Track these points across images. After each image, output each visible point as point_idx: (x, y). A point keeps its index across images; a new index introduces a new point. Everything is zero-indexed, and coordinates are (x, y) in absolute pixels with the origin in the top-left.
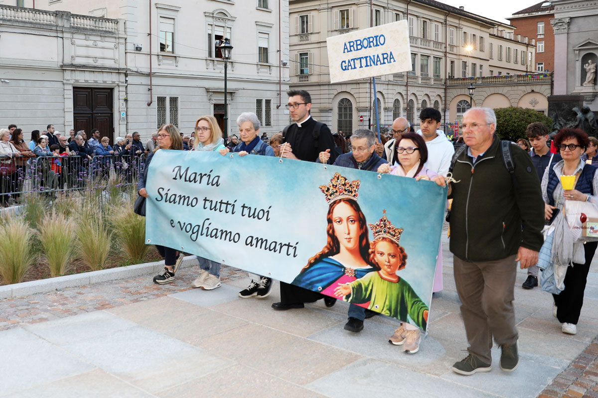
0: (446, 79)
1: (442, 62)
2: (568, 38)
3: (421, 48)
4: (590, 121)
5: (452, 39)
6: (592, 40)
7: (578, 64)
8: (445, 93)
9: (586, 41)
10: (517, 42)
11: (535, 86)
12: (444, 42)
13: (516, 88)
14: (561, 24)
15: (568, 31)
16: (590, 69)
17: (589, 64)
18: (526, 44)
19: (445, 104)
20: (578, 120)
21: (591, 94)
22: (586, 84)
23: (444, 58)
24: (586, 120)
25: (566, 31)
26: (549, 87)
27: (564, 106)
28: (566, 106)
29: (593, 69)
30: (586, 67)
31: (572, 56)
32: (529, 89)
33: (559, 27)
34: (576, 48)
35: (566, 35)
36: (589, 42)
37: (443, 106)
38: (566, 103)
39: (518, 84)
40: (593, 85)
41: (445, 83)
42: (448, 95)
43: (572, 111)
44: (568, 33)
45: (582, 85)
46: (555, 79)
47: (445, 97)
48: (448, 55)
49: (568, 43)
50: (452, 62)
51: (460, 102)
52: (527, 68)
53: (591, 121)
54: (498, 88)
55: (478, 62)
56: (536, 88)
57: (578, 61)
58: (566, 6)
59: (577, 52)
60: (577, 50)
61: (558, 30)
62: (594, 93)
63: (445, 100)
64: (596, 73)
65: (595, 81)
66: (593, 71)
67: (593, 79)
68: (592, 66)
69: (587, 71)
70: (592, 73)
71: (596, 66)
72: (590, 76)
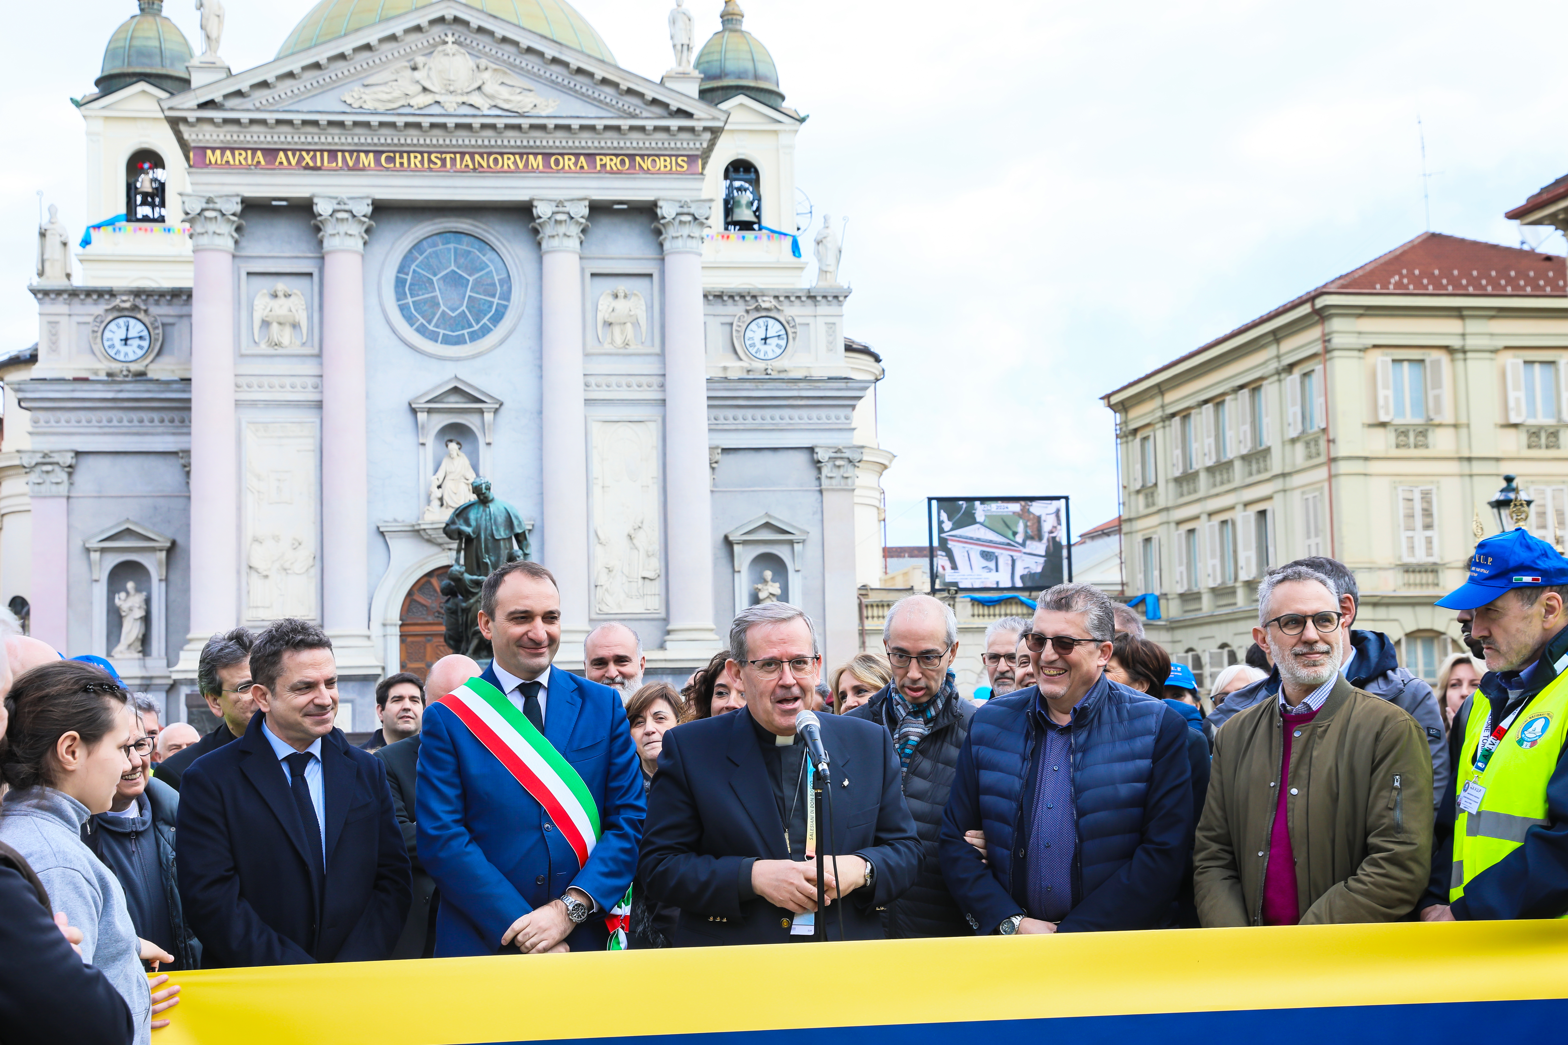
2: (69, 513)
6: (136, 523)
7: (100, 591)
9: (119, 524)
14: (49, 468)
15: (69, 491)
16: (131, 609)
17: (128, 593)
21: (138, 682)
22: (121, 652)
25: (63, 489)
29: (140, 608)
30: (120, 600)
31: (79, 565)
33: (45, 476)
34: (94, 544)
35: (64, 501)
36: (128, 530)
40: (140, 655)
44: (68, 498)
45: (109, 655)
49: (69, 527)
57: (96, 581)
58: (63, 416)
59: (95, 556)
60: (95, 551)
61: (39, 484)
62: (143, 678)
64: (147, 620)
65: (145, 641)
66: (140, 613)
67: (140, 636)
68: (137, 600)
69: (123, 614)
70: (136, 620)
71: (148, 601)
72: (131, 630)
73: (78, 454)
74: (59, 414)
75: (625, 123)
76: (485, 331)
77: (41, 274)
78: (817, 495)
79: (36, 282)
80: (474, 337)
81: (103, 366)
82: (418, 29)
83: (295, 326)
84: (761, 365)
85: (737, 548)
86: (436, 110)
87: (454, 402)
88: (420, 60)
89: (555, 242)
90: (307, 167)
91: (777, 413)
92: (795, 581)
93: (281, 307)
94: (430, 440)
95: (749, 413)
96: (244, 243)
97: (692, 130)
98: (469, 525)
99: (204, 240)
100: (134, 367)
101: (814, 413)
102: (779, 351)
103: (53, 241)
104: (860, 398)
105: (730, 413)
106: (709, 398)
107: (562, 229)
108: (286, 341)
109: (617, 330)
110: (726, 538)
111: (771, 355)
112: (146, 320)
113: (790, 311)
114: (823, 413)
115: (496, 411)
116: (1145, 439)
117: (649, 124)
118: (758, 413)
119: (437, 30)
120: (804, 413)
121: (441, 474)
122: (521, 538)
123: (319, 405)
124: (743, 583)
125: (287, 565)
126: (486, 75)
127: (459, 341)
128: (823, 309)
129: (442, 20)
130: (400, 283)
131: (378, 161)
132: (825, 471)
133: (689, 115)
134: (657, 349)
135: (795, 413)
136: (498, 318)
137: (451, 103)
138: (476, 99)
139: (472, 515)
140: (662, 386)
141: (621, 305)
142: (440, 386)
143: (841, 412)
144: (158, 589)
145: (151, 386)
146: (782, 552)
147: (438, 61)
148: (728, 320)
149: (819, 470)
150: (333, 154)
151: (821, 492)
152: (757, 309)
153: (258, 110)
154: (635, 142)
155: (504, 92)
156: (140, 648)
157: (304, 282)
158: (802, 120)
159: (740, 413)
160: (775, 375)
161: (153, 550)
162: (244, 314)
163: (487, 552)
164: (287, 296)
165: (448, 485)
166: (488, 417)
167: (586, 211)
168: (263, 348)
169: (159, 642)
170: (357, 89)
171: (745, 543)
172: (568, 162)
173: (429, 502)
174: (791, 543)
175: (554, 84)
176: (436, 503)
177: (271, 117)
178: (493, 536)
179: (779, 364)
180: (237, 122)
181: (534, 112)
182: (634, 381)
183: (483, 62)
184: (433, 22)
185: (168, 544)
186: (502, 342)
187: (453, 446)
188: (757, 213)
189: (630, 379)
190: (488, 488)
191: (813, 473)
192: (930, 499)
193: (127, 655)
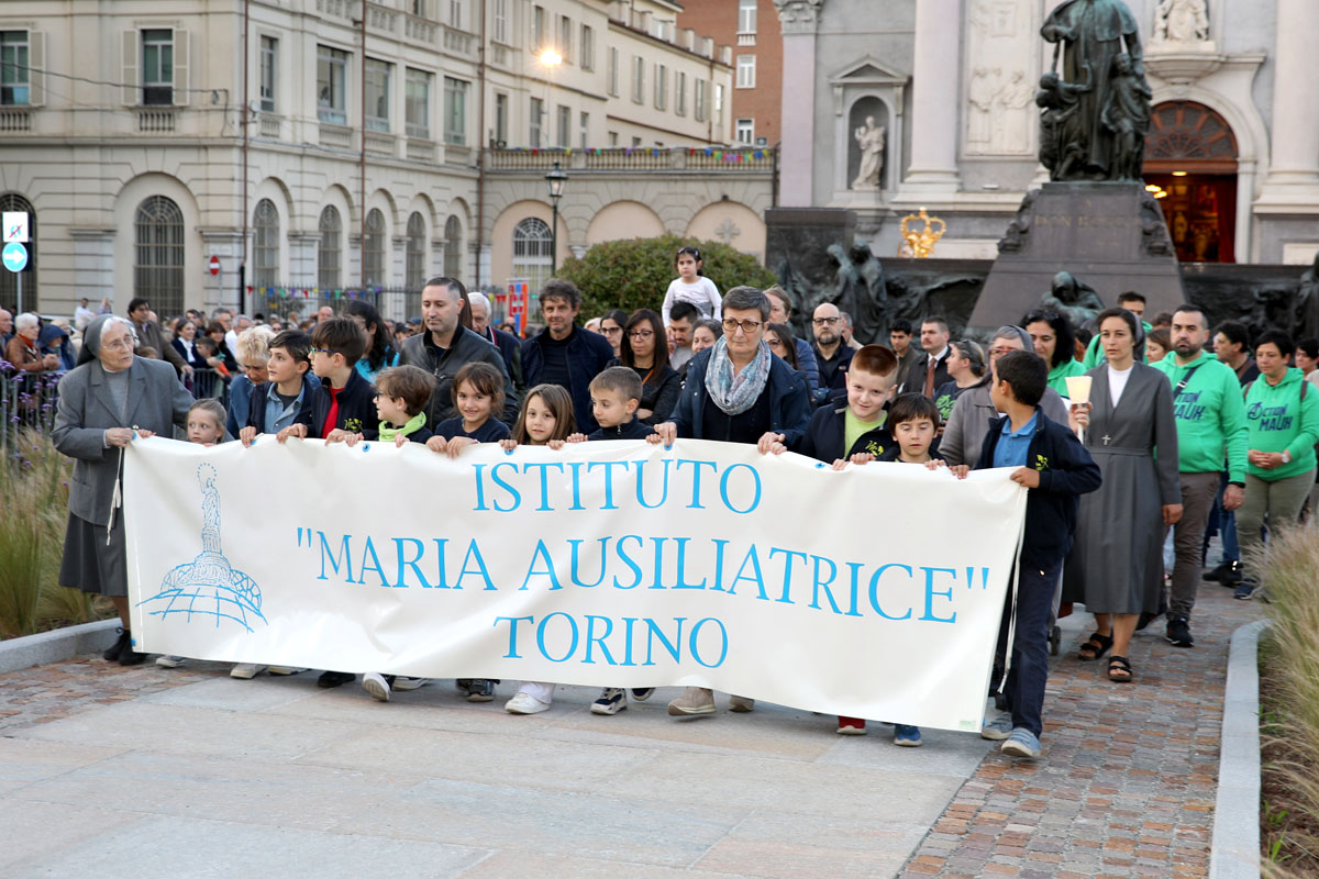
0: (483, 148)
1: (472, 93)
2: (817, 49)
3: (406, 45)
4: (870, 283)
5: (500, 26)
6: (875, 60)
7: (842, 125)
8: (480, 193)
9: (859, 61)
10: (683, 51)
11: (730, 184)
12: (477, 31)
13: (679, 187)
14: (798, 7)
15: (817, 28)
16: (869, 143)
17: (867, 128)
18: (707, 58)
19: (480, 229)
20: (842, 281)
21: (873, 213)
22: (859, 185)
23: (476, 83)
24: (862, 281)
25: (811, 27)
26: (767, 188)
27: (806, 240)
28: (811, 241)
29: (878, 142)
30: (860, 134)
31: (826, 102)
32: (714, 191)
33: (795, 14)
34: (838, 80)
35: (812, 38)
36: (868, 66)
37: (473, 235)
38: (812, 231)
39: (686, 176)
40: (877, 188)
41: (480, 162)
42: (488, 199)
43: (827, 255)
44: (817, 35)
45: (849, 187)
46: (783, 166)
47: (480, 205)
48: (488, 74)
49: (817, 63)
50: (501, 98)
51: (524, 223)
52: (710, 131)
53: (873, 285)
54: (631, 184)
55: (577, 105)
56: (736, 191)
57: (839, 116)
59: (839, 91)
60: (839, 86)
61: (791, 22)
62: (878, 210)
63: (480, 217)
64: (884, 153)
65: (882, 174)
66: (877, 148)
67: (878, 170)
68: (875, 134)
69: (863, 148)
70: (874, 154)
71: (885, 136)
72: (869, 163)
98: (1069, 25)
122: (1131, 40)
125: (1007, 99)
139: (1073, 14)
144: (894, 124)
156: (877, 182)
161: (891, 85)
163: (1087, 55)
165: (1173, 16)
169: (895, 176)
178: (1094, 37)
185: (905, 80)
193: (865, 188)
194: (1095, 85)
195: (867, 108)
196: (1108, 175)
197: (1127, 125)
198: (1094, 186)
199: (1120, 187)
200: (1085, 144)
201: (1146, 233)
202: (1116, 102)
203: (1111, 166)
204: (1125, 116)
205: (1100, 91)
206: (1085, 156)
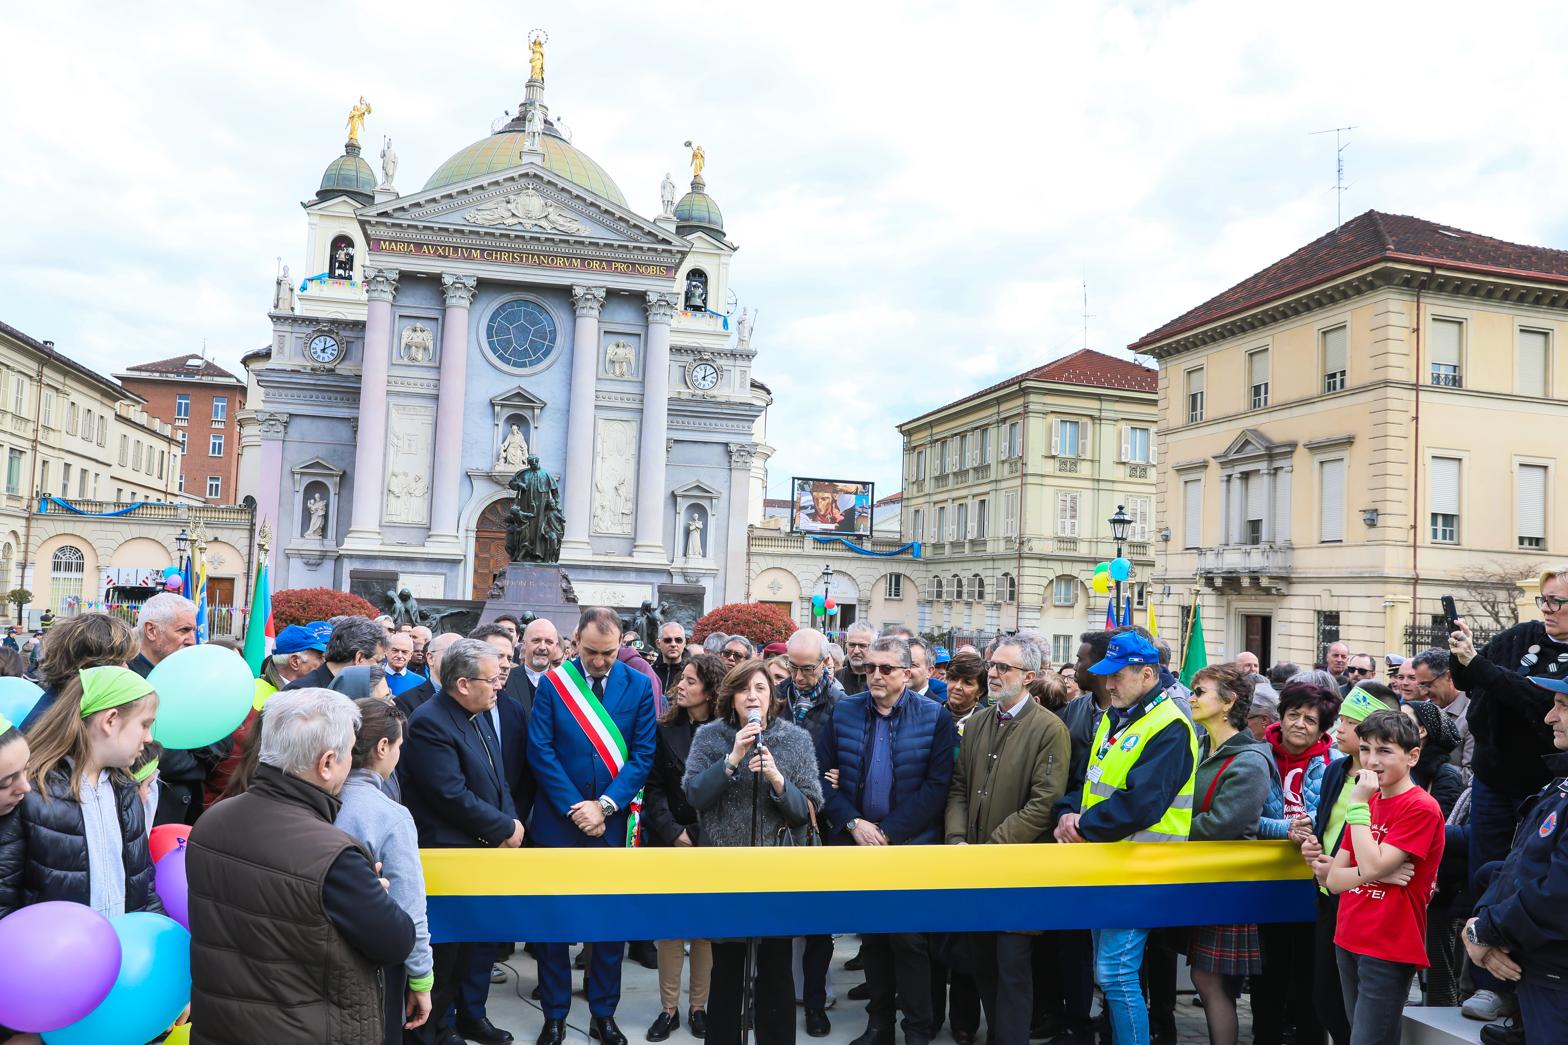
0: (32, 498)
1: (27, 460)
2: (283, 450)
5: (47, 414)
6: (322, 459)
7: (299, 498)
8: (28, 527)
9: (313, 459)
10: (153, 433)
11: (220, 531)
12: (32, 417)
14: (273, 422)
15: (284, 437)
16: (317, 510)
17: (315, 500)
18: (167, 437)
19: (26, 552)
22: (309, 535)
23: (29, 453)
24: (407, 610)
25: (281, 436)
26: (246, 534)
27: (374, 588)
28: (377, 588)
29: (322, 509)
31: (288, 482)
32: (209, 534)
33: (270, 427)
34: (297, 469)
35: (281, 443)
36: (318, 462)
37: (22, 555)
38: (377, 583)
41: (29, 506)
42: (33, 531)
43: (387, 596)
44: (284, 441)
45: (302, 536)
47: (27, 536)
48: (39, 448)
49: (283, 458)
50: (45, 463)
51: (62, 549)
52: (166, 486)
53: (414, 613)
54: (147, 527)
55: (92, 468)
56: (223, 535)
57: (297, 492)
58: (284, 392)
59: (297, 477)
60: (298, 474)
61: (267, 431)
62: (321, 551)
63: (27, 544)
64: (326, 517)
65: (324, 530)
66: (321, 513)
67: (321, 526)
68: (320, 505)
69: (312, 513)
70: (319, 516)
71: (327, 506)
72: (316, 522)
73: (291, 415)
74: (281, 391)
75: (631, 244)
76: (539, 360)
77: (276, 307)
78: (728, 471)
79: (273, 310)
80: (532, 364)
81: (310, 364)
82: (512, 179)
83: (425, 349)
84: (701, 393)
85: (678, 499)
86: (519, 227)
87: (516, 402)
88: (512, 197)
89: (584, 311)
90: (440, 256)
91: (708, 421)
92: (711, 521)
93: (418, 337)
94: (501, 423)
95: (692, 420)
96: (398, 298)
97: (670, 251)
98: (524, 482)
99: (375, 294)
100: (327, 366)
101: (730, 423)
102: (712, 385)
103: (285, 288)
104: (758, 416)
105: (680, 419)
106: (669, 409)
107: (589, 304)
108: (420, 358)
109: (617, 366)
110: (673, 492)
111: (707, 387)
112: (337, 338)
113: (720, 362)
114: (735, 423)
115: (542, 408)
116: (920, 453)
117: (645, 246)
118: (697, 421)
119: (523, 181)
120: (724, 423)
121: (506, 443)
122: (555, 492)
123: (436, 398)
124: (682, 520)
125: (411, 491)
126: (551, 209)
127: (523, 365)
128: (739, 362)
129: (526, 175)
130: (490, 329)
131: (482, 255)
132: (734, 458)
133: (669, 243)
134: (640, 379)
135: (719, 422)
136: (546, 354)
137: (528, 224)
138: (543, 223)
139: (527, 477)
140: (642, 401)
141: (621, 351)
142: (509, 391)
143: (746, 424)
144: (333, 499)
145: (337, 378)
146: (705, 503)
147: (522, 199)
148: (684, 364)
149: (731, 457)
150: (456, 249)
151: (730, 469)
152: (701, 359)
153: (413, 219)
154: (636, 256)
155: (561, 220)
156: (320, 533)
157: (433, 323)
158: (735, 249)
159: (686, 420)
160: (708, 399)
161: (332, 475)
162: (396, 340)
163: (534, 499)
164: (422, 331)
165: (510, 450)
166: (537, 411)
167: (604, 294)
168: (406, 361)
169: (332, 531)
170: (473, 211)
171: (684, 496)
172: (596, 264)
173: (498, 460)
174: (711, 498)
175: (590, 218)
176: (503, 460)
177: (421, 224)
178: (538, 490)
179: (710, 393)
180: (400, 226)
181: (577, 234)
182: (625, 396)
183: (550, 202)
184: (521, 176)
185: (341, 473)
186: (548, 367)
187: (515, 427)
188: (705, 301)
189: (623, 395)
190: (537, 461)
191: (727, 459)
192: (794, 479)
193: (313, 537)
194: (538, 513)
195: (314, 489)
196: (543, 560)
197: (554, 536)
198: (536, 566)
199: (550, 566)
200: (532, 543)
201: (565, 591)
202: (549, 523)
203: (545, 555)
204: (553, 530)
205: (541, 517)
206: (534, 550)
